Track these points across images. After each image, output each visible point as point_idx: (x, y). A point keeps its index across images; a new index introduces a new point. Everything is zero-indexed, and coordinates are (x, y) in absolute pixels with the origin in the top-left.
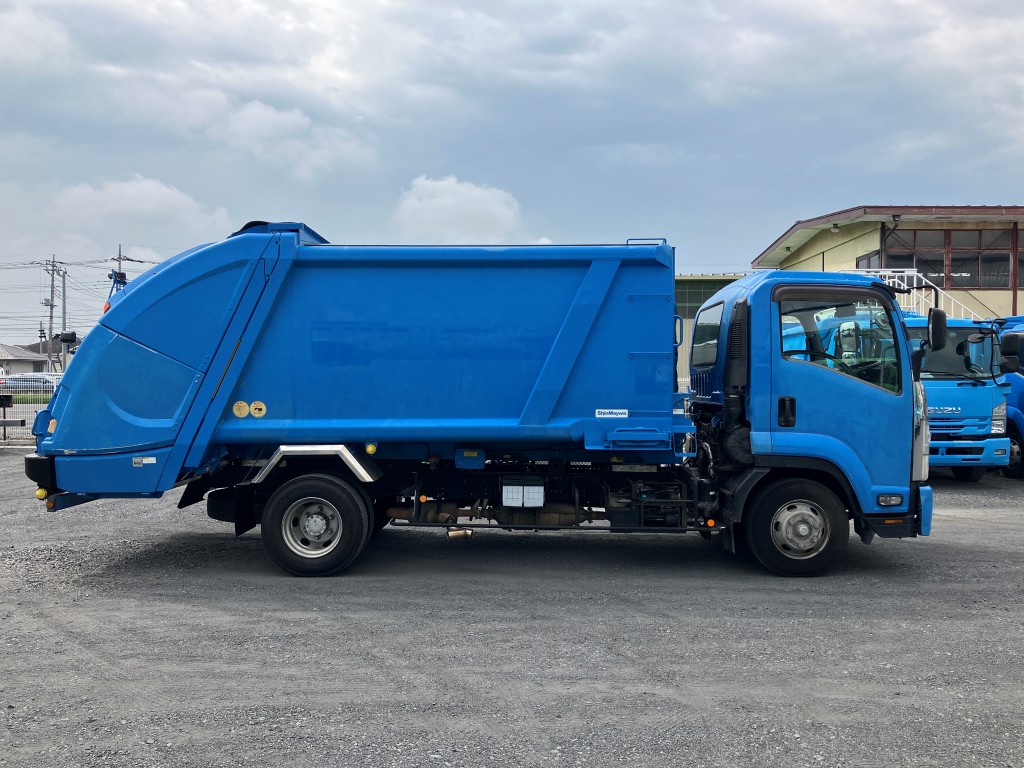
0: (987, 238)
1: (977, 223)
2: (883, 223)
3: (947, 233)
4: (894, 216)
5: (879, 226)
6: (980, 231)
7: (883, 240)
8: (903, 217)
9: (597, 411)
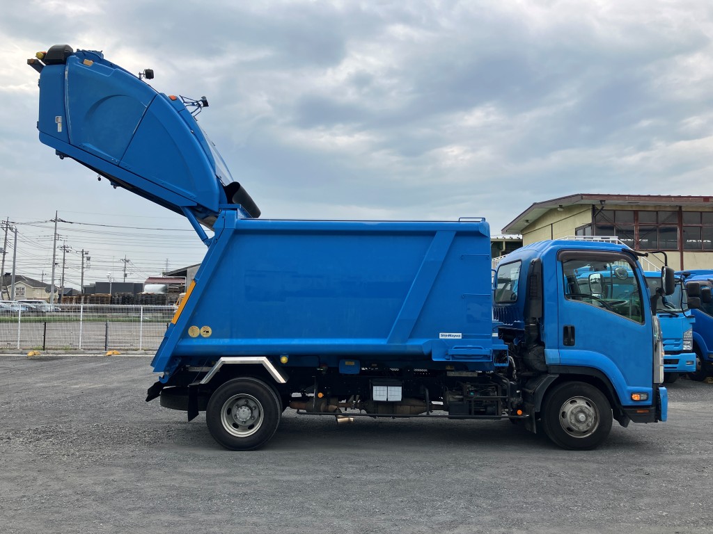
0: (662, 217)
1: (655, 207)
2: (593, 205)
3: (636, 213)
4: (601, 201)
5: (591, 207)
6: (657, 212)
7: (594, 216)
8: (607, 202)
9: (440, 334)
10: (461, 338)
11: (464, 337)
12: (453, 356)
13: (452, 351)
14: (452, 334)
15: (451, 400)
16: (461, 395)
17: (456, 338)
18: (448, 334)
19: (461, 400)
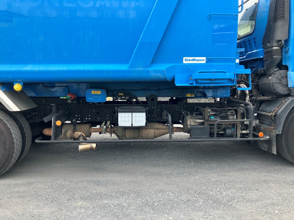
9: (184, 58)
10: (204, 62)
11: (208, 61)
12: (196, 80)
13: (196, 75)
14: (196, 58)
15: (192, 123)
16: (202, 119)
17: (200, 62)
18: (191, 58)
19: (203, 123)
